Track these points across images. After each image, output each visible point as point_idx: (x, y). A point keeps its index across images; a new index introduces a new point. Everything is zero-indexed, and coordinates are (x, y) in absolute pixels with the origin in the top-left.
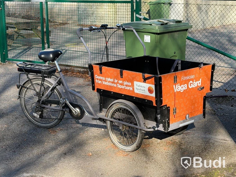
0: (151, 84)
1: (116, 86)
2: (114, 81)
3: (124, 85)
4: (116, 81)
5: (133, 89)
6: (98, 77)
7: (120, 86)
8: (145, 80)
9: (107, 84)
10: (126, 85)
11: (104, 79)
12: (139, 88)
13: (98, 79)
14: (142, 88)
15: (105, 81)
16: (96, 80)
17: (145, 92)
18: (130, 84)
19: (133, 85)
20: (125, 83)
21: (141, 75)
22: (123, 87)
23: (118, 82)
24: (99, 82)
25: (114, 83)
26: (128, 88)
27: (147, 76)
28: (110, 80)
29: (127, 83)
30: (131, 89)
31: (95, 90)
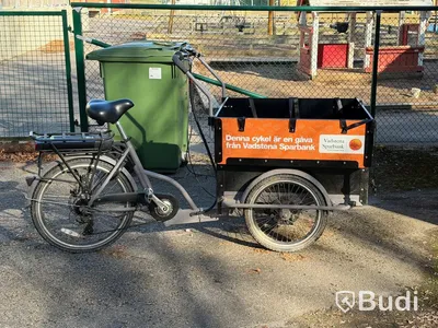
0: (357, 134)
1: (276, 148)
2: (272, 139)
3: (296, 144)
4: (277, 139)
5: (317, 148)
6: (232, 138)
7: (285, 148)
8: (345, 130)
9: (255, 148)
10: (301, 144)
11: (249, 140)
12: (330, 144)
13: (231, 142)
15: (251, 143)
16: (228, 143)
18: (310, 140)
19: (316, 142)
20: (298, 141)
21: (337, 122)
22: (293, 148)
23: (282, 141)
24: (235, 146)
25: (272, 143)
26: (305, 148)
27: (349, 122)
28: (262, 139)
29: (303, 140)
30: (312, 148)
31: (224, 162)
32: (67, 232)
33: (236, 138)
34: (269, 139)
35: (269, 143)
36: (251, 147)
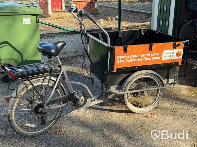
0: (180, 49)
1: (142, 60)
2: (140, 56)
3: (151, 57)
4: (142, 55)
5: (161, 58)
6: (120, 57)
7: (146, 59)
8: (175, 47)
9: (131, 61)
10: (154, 57)
11: (128, 57)
12: (168, 55)
13: (119, 59)
14: (170, 55)
15: (129, 58)
16: (117, 61)
17: (173, 57)
18: (159, 54)
19: (161, 55)
20: (153, 55)
21: (171, 43)
22: (150, 59)
23: (145, 56)
24: (121, 61)
25: (140, 58)
26: (156, 58)
27: (177, 43)
28: (135, 56)
29: (155, 54)
30: (159, 58)
31: (115, 71)
32: (29, 125)
33: (122, 57)
34: (139, 56)
35: (138, 58)
36: (130, 61)
